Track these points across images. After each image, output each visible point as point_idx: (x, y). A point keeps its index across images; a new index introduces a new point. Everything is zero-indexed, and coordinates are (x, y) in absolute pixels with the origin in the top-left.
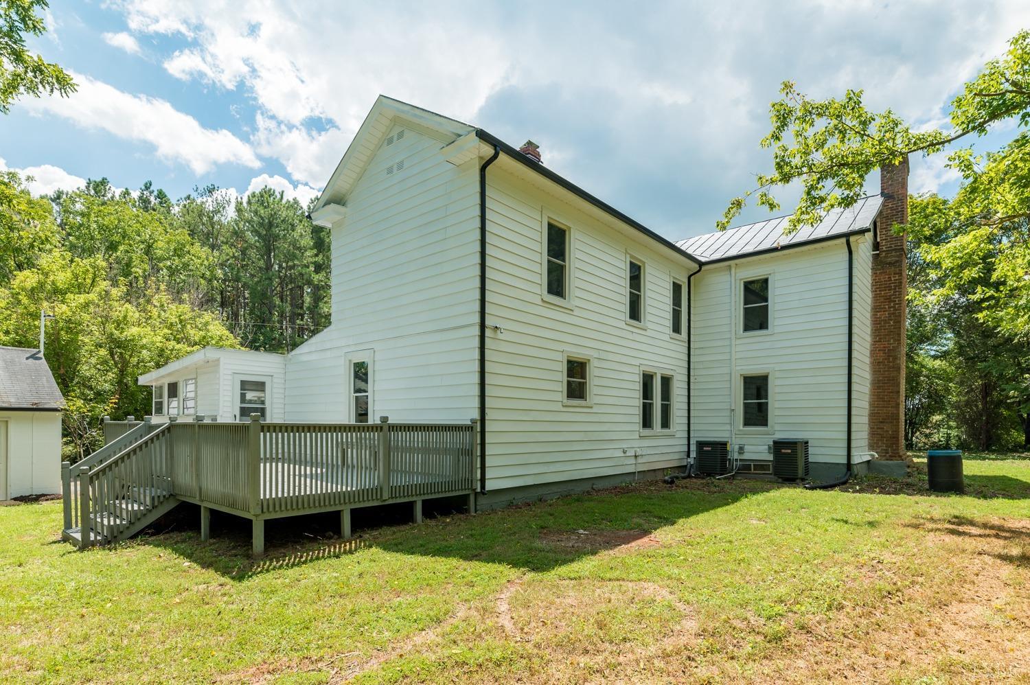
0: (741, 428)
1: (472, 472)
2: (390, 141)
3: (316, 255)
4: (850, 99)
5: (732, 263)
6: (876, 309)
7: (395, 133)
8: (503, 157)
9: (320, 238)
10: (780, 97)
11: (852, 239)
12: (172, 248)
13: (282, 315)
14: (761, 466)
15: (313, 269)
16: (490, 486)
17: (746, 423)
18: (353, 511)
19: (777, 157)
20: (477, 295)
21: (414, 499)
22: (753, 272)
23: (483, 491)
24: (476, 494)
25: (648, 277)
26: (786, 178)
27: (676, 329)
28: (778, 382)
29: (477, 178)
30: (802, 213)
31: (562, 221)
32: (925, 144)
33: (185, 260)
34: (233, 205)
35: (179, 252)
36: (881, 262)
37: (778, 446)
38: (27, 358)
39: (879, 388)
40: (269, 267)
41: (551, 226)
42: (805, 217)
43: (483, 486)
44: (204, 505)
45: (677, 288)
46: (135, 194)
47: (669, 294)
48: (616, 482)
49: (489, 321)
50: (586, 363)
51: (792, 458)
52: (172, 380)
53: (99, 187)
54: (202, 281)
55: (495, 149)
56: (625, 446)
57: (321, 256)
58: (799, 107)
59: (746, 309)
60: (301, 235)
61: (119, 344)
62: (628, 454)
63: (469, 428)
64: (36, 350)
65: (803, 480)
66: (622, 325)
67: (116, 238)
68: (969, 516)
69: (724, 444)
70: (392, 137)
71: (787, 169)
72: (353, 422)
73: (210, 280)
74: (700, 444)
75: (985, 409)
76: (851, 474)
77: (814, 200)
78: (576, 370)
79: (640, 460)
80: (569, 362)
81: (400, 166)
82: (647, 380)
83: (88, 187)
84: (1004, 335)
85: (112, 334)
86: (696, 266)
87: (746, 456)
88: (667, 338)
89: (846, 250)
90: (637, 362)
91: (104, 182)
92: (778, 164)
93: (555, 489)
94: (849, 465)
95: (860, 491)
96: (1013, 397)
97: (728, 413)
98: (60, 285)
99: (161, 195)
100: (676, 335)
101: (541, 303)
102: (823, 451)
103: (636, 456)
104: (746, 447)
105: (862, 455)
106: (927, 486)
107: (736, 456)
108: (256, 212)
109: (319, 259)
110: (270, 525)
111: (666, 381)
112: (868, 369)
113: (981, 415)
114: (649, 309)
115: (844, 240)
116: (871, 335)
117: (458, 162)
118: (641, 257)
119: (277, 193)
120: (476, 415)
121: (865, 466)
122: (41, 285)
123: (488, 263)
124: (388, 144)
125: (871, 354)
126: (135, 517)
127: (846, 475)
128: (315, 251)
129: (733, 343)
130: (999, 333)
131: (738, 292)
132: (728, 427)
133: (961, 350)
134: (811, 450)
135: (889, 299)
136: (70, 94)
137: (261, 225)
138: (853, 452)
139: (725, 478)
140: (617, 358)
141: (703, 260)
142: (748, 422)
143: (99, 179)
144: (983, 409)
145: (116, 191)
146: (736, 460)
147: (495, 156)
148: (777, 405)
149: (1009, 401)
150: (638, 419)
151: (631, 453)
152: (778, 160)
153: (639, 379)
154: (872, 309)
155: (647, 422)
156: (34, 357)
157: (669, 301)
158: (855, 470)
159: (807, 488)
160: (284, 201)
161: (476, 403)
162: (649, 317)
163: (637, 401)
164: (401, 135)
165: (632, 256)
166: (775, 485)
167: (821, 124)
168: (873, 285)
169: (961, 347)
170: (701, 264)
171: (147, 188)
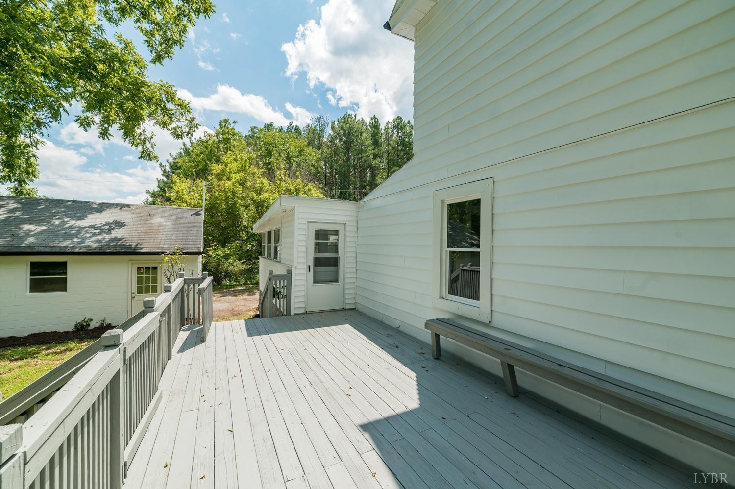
3: (374, 149)
9: (376, 140)
12: (298, 151)
13: (355, 188)
15: (372, 157)
33: (304, 157)
34: (330, 125)
38: (192, 215)
40: (348, 159)
46: (285, 129)
54: (312, 168)
57: (377, 150)
60: (366, 138)
64: (200, 209)
73: (317, 168)
91: (272, 124)
108: (342, 128)
109: (376, 151)
119: (353, 116)
128: (373, 147)
136: (211, 17)
137: (344, 135)
143: (269, 123)
156: (197, 213)
160: (356, 120)
171: (290, 125)
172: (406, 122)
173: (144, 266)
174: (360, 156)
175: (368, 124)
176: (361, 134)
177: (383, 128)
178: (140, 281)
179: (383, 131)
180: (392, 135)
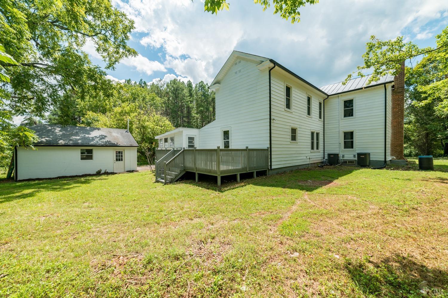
0: (343, 149)
1: (268, 163)
2: (236, 64)
3: (190, 98)
4: (398, 39)
5: (340, 95)
6: (393, 108)
7: (238, 61)
8: (276, 67)
9: (191, 93)
10: (370, 41)
11: (386, 85)
12: (151, 98)
14: (351, 162)
15: (190, 103)
16: (273, 167)
17: (345, 148)
18: (240, 174)
19: (365, 60)
20: (269, 110)
21: (254, 171)
22: (348, 97)
23: (271, 169)
24: (269, 170)
25: (313, 101)
26: (368, 67)
27: (320, 118)
28: (357, 134)
29: (268, 74)
30: (374, 78)
31: (290, 85)
32: (424, 52)
33: (155, 101)
34: (166, 84)
35: (153, 99)
36: (395, 92)
37: (359, 155)
39: (394, 135)
40: (176, 103)
41: (287, 87)
42: (374, 79)
43: (271, 167)
44: (197, 172)
45: (320, 104)
46: (138, 83)
47: (318, 106)
48: (304, 167)
49: (272, 118)
50: (296, 129)
51: (365, 158)
52: (166, 137)
53: (129, 81)
55: (275, 65)
56: (306, 155)
58: (376, 43)
59: (344, 110)
60: (186, 92)
61: (144, 127)
62: (307, 158)
63: (267, 150)
64: (127, 130)
65: (368, 166)
66: (305, 117)
67: (136, 96)
68: (445, 178)
69: (338, 155)
70: (237, 63)
71: (369, 64)
72: (223, 148)
74: (329, 155)
75: (427, 142)
76: (386, 164)
77: (377, 73)
78: (294, 131)
79: (311, 160)
80: (292, 129)
81: (240, 71)
82: (312, 133)
83: (125, 82)
84: (437, 115)
85: (142, 124)
86: (327, 97)
87: (345, 158)
88: (318, 120)
89: (384, 89)
90: (310, 129)
91: (130, 80)
92: (366, 62)
93: (288, 168)
94: (385, 161)
95: (393, 170)
96: (440, 137)
97: (338, 144)
98: (127, 111)
99: (145, 83)
100: (320, 119)
101: (284, 111)
102: (375, 156)
103: (310, 159)
104: (345, 155)
105: (389, 158)
106: (418, 168)
107: (341, 158)
108: (173, 86)
110: (222, 178)
111: (318, 134)
112: (390, 128)
113: (425, 144)
114: (313, 111)
115: (383, 85)
116: (391, 117)
117: (261, 69)
118: (311, 95)
119: (178, 80)
120: (269, 146)
121: (389, 162)
122: (122, 112)
123: (272, 100)
124: (235, 65)
125: (391, 123)
126: (176, 176)
127: (384, 164)
128: (190, 97)
129: (340, 121)
130: (435, 115)
131: (342, 104)
132: (338, 149)
133: (417, 121)
134: (371, 156)
135: (399, 105)
136: (136, 56)
137: (174, 90)
138: (387, 157)
139: (339, 166)
140: (304, 127)
141: (329, 94)
142: (346, 147)
143: (128, 79)
144: (426, 142)
145: (133, 82)
146: (341, 160)
147: (274, 67)
148: (357, 141)
149: (437, 139)
150: (310, 147)
151: (308, 158)
152: (366, 61)
153: (310, 134)
154: (392, 108)
155: (312, 148)
156: (126, 132)
157: (318, 108)
158: (388, 163)
159: (372, 169)
160: (180, 83)
161: (269, 142)
162: (313, 114)
163: (310, 141)
164: (240, 62)
165: (308, 95)
166: (359, 168)
167: (385, 48)
168: (392, 100)
169: (417, 119)
170: (328, 96)
171: (141, 81)
172: (206, 84)
173: (118, 151)
174: (182, 101)
175: (186, 84)
176: (183, 90)
177: (194, 87)
178: (117, 156)
179: (194, 89)
180: (198, 91)
